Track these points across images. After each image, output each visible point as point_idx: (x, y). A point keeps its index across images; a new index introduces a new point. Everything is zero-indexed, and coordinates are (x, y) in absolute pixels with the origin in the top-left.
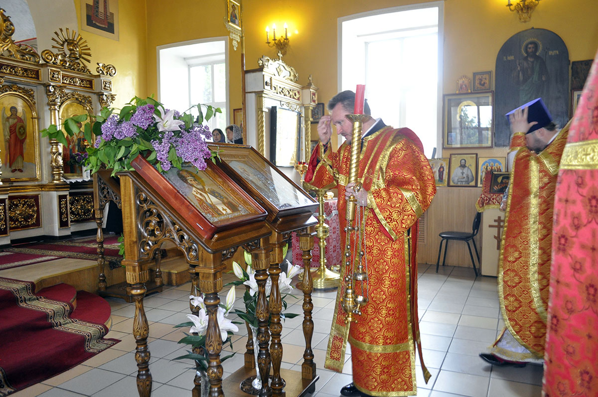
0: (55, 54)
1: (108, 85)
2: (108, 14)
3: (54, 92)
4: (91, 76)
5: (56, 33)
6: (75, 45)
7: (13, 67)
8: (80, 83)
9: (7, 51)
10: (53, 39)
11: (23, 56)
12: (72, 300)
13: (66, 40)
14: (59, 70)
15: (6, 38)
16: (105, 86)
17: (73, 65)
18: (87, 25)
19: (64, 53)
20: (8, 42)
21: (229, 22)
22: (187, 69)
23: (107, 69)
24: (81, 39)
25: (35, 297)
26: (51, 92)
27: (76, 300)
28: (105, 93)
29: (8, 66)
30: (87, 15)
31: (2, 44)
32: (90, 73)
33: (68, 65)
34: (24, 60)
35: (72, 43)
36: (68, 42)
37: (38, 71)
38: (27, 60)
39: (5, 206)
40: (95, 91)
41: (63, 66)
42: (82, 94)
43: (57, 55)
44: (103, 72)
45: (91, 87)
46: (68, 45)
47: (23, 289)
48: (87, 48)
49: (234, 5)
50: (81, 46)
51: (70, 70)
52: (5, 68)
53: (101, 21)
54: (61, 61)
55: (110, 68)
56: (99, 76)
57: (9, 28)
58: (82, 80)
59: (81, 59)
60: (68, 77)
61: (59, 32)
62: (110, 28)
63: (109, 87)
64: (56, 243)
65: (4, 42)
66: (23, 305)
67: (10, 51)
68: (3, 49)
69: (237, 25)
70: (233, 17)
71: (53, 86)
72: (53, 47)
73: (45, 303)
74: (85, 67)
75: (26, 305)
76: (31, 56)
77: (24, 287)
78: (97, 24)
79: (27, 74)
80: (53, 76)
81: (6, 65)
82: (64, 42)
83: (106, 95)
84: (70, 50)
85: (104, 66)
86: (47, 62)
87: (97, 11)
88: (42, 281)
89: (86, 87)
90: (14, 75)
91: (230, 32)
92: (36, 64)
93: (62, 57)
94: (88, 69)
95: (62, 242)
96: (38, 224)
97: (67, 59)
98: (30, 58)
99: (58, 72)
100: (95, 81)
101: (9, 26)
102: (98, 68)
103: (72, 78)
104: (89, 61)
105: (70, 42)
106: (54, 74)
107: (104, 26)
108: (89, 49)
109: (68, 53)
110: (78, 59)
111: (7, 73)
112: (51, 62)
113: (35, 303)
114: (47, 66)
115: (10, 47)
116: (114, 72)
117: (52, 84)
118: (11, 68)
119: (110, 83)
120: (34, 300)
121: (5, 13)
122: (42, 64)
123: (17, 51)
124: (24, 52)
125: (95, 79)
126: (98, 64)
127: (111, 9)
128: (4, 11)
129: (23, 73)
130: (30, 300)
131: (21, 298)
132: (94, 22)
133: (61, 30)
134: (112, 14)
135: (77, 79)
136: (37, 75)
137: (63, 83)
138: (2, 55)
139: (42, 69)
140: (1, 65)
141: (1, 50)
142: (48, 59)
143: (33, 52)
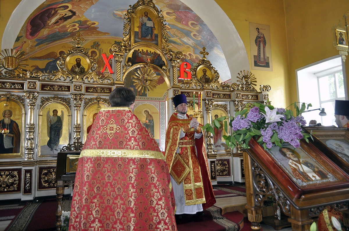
0: (238, 84)
1: (267, 97)
2: (266, 58)
3: (238, 104)
4: (257, 93)
5: (239, 74)
6: (248, 78)
7: (219, 94)
8: (251, 98)
10: (237, 77)
11: (223, 88)
12: (240, 222)
13: (244, 76)
14: (240, 92)
15: (216, 81)
16: (265, 97)
17: (247, 89)
18: (255, 66)
19: (243, 83)
21: (337, 44)
22: (316, 80)
23: (266, 88)
24: (251, 74)
25: (221, 217)
26: (236, 104)
27: (243, 222)
28: (265, 101)
29: (216, 94)
30: (254, 61)
32: (257, 91)
33: (244, 89)
34: (223, 90)
35: (247, 77)
36: (245, 77)
38: (225, 90)
39: (215, 165)
40: (260, 101)
41: (242, 90)
42: (252, 103)
43: (239, 85)
44: (263, 90)
45: (257, 99)
46: (244, 78)
47: (216, 211)
48: (254, 78)
49: (341, 33)
50: (251, 78)
51: (246, 91)
53: (262, 63)
54: (241, 87)
55: (267, 87)
56: (261, 92)
57: (217, 76)
58: (252, 96)
59: (251, 85)
60: (245, 95)
61: (240, 73)
62: (267, 65)
63: (267, 98)
64: (239, 187)
65: (215, 83)
66: (215, 220)
67: (217, 87)
68: (214, 86)
69: (344, 45)
70: (341, 40)
71: (237, 101)
72: (237, 81)
73: (225, 221)
74: (254, 88)
75: (216, 220)
77: (216, 210)
78: (260, 64)
79: (225, 97)
80: (237, 96)
82: (243, 78)
83: (265, 102)
84: (246, 81)
85: (264, 86)
86: (234, 89)
87: (260, 58)
88: (226, 209)
89: (255, 99)
90: (219, 98)
91: (339, 51)
92: (229, 91)
93: (241, 85)
94: (255, 90)
95: (243, 186)
96: (229, 174)
97: (244, 86)
98: (226, 88)
99: (240, 93)
100: (259, 95)
101: (217, 75)
102: (261, 88)
103: (247, 95)
104: (256, 85)
105: (246, 77)
106: (237, 94)
107: (264, 65)
108: (256, 79)
109: (245, 83)
110: (250, 85)
111: (216, 98)
113: (221, 220)
114: (234, 91)
115: (217, 85)
116: (269, 89)
117: (237, 100)
119: (268, 95)
120: (221, 218)
121: (215, 69)
122: (232, 91)
123: (221, 86)
124: (224, 86)
125: (259, 94)
126: (260, 86)
127: (267, 55)
128: (215, 68)
129: (223, 97)
130: (218, 218)
131: (214, 216)
132: (258, 64)
133: (241, 71)
134: (268, 58)
135: (250, 96)
136: (229, 96)
137: (242, 99)
138: (214, 89)
139: (232, 93)
140: (213, 94)
141: (213, 86)
142: (235, 88)
143: (228, 85)
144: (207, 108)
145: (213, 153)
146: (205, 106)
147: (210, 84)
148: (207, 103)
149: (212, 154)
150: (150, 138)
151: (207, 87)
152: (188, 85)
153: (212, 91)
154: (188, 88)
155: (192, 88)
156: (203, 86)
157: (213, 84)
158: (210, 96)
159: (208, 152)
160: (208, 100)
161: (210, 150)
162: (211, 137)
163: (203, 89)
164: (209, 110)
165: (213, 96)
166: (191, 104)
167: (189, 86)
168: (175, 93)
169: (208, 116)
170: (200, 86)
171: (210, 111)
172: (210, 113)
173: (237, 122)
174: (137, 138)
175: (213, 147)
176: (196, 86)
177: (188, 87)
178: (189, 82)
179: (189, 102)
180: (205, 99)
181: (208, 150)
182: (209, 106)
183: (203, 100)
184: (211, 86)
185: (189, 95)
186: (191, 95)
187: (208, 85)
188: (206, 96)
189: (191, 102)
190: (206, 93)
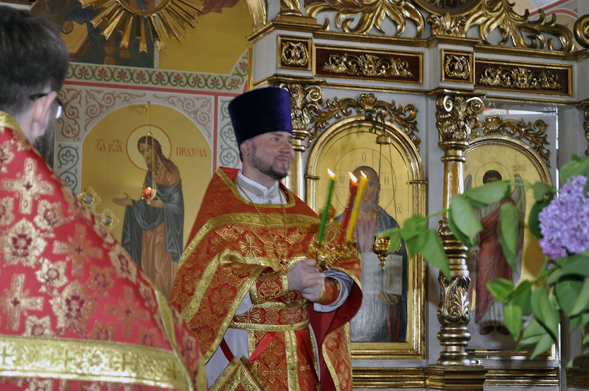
7: (507, 69)
9: (497, 33)
11: (532, 38)
20: (498, 10)
29: (496, 67)
31: (487, 15)
34: (533, 46)
37: (565, 72)
38: (542, 47)
52: (489, 74)
65: (491, 11)
67: (502, 31)
68: (488, 29)
76: (550, 36)
79: (539, 83)
81: (492, 66)
90: (509, 87)
92: (561, 53)
98: (549, 41)
111: (494, 86)
115: (503, 22)
118: (503, 73)
122: (576, 53)
123: (519, 28)
124: (536, 27)
129: (530, 82)
136: (562, 81)
138: (485, 43)
139: (576, 66)
140: (481, 68)
141: (483, 29)
143: (557, 26)
144: (448, 137)
145: (467, 362)
146: (437, 126)
147: (468, 17)
148: (449, 110)
149: (464, 366)
150: (114, 276)
151: (449, 32)
152: (357, 17)
153: (478, 50)
154: (356, 34)
155: (374, 33)
156: (431, 24)
157: (483, 19)
158: (463, 74)
159: (443, 358)
160: (452, 97)
161: (454, 348)
162: (463, 283)
163: (431, 41)
164: (457, 147)
165: (478, 77)
166: (367, 111)
167: (362, 23)
168: (289, 56)
169: (449, 174)
170: (416, 24)
171: (460, 153)
172: (460, 164)
173: (567, 210)
174: (38, 273)
175: (467, 335)
176: (396, 24)
177: (353, 25)
179: (357, 104)
180: (439, 88)
181: (442, 349)
182: (458, 129)
183: (426, 93)
184: (471, 27)
185: (358, 67)
186: (370, 69)
187: (456, 23)
188: (446, 76)
189: (369, 104)
190: (446, 59)
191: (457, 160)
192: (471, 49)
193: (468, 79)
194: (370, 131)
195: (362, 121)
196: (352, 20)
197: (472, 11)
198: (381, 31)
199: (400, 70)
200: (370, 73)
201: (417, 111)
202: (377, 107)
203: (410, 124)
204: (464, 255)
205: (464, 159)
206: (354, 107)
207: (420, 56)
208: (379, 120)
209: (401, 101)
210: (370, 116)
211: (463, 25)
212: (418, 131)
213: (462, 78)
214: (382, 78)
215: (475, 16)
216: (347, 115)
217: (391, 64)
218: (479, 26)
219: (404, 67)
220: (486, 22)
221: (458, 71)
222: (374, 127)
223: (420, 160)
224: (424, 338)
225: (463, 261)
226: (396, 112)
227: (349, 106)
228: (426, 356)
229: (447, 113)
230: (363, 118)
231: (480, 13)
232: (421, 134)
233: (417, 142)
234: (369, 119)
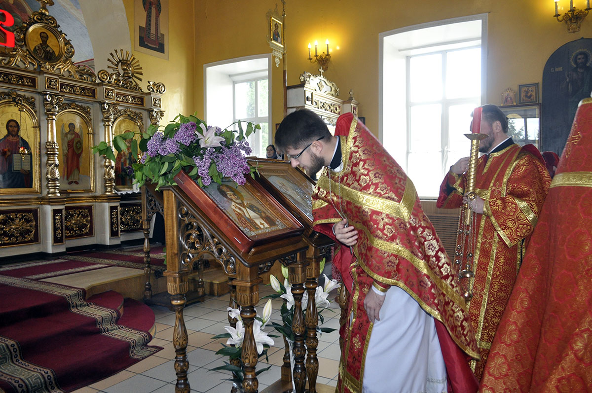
0: (110, 73)
1: (158, 102)
2: (159, 35)
3: (108, 109)
4: (142, 94)
5: (111, 54)
6: (129, 65)
7: (72, 87)
8: (132, 101)
9: (67, 72)
10: (109, 60)
11: (81, 76)
12: (119, 307)
13: (120, 61)
14: (114, 89)
15: (67, 60)
16: (155, 103)
17: (126, 84)
18: (140, 46)
19: (118, 72)
20: (68, 64)
21: (271, 40)
22: (231, 87)
23: (157, 87)
24: (134, 59)
25: (85, 303)
26: (106, 109)
27: (122, 307)
28: (155, 110)
29: (67, 85)
30: (140, 37)
32: (141, 91)
33: (121, 83)
34: (82, 79)
35: (126, 63)
36: (122, 63)
37: (94, 90)
38: (85, 80)
39: (61, 216)
40: (146, 108)
41: (117, 84)
42: (134, 110)
43: (112, 74)
44: (153, 89)
45: (142, 104)
46: (122, 65)
47: (75, 295)
48: (139, 67)
49: (276, 24)
50: (133, 66)
51: (123, 89)
52: (65, 88)
53: (152, 42)
54: (115, 80)
55: (160, 86)
56: (150, 94)
57: (69, 51)
58: (134, 98)
59: (133, 78)
60: (121, 95)
61: (114, 53)
62: (161, 49)
63: (159, 104)
64: (107, 252)
65: (65, 63)
66: (74, 310)
67: (70, 72)
68: (64, 71)
69: (279, 43)
70: (276, 35)
71: (108, 104)
72: (109, 67)
73: (94, 309)
74: (137, 85)
75: (77, 310)
76: (88, 76)
77: (76, 294)
78: (149, 44)
79: (84, 93)
80: (108, 95)
82: (118, 63)
83: (155, 112)
84: (124, 70)
85: (154, 84)
86: (103, 81)
87: (149, 33)
88: (92, 288)
89: (138, 104)
90: (73, 93)
91: (272, 49)
92: (92, 83)
93: (116, 77)
94: (139, 88)
95: (112, 250)
96: (91, 233)
97: (121, 78)
98: (87, 78)
99: (113, 90)
100: (146, 98)
101: (70, 49)
102: (149, 86)
103: (125, 96)
104: (140, 80)
105: (124, 62)
106: (108, 92)
107: (155, 46)
108: (141, 68)
109: (122, 72)
110: (131, 78)
111: (67, 92)
112: (107, 81)
113: (85, 309)
114: (103, 85)
115: (70, 68)
116: (163, 90)
117: (107, 102)
118: (70, 88)
119: (160, 100)
120: (85, 306)
121: (66, 37)
122: (98, 83)
123: (76, 71)
124: (82, 72)
125: (146, 96)
126: (149, 82)
127: (162, 30)
128: (65, 35)
129: (81, 92)
130: (81, 306)
131: (73, 303)
132: (146, 43)
133: (116, 51)
134: (163, 35)
135: (130, 97)
136: (93, 93)
137: (117, 100)
138: (63, 76)
139: (98, 88)
140: (62, 85)
141: (62, 70)
142: (104, 79)
143: (90, 72)
144: (49, 110)
145: (59, 195)
146: (44, 106)
147: (56, 65)
148: (49, 100)
149: (57, 196)
151: (48, 70)
152: (8, 59)
153: (60, 78)
154: (8, 66)
155: (16, 66)
156: (40, 66)
157: (62, 66)
158: (55, 87)
159: (49, 193)
160: (50, 95)
161: (53, 190)
162: (56, 166)
163: (41, 73)
164: (53, 115)
165: (61, 89)
166: (13, 98)
167: (9, 62)
169: (50, 125)
170: (34, 65)
171: (54, 117)
172: (54, 121)
175: (59, 185)
176: (25, 64)
177: (6, 62)
178: (9, 52)
179: (8, 95)
180: (45, 91)
181: (48, 190)
182: (53, 108)
183: (39, 93)
184: (57, 69)
185: (9, 79)
186: (14, 81)
187: (51, 67)
188: (48, 87)
189: (14, 95)
190: (47, 81)
191: (53, 119)
192: (58, 78)
193: (57, 89)
194: (15, 106)
195: (11, 101)
196: (5, 60)
197: (57, 63)
198: (18, 66)
199: (27, 83)
200: (14, 82)
201: (35, 99)
202: (18, 96)
203: (32, 104)
204: (56, 155)
205: (56, 119)
206: (7, 95)
207: (36, 79)
208: (19, 102)
209: (28, 95)
210: (15, 100)
211: (54, 68)
212: (35, 107)
213: (54, 88)
214: (20, 84)
215: (59, 65)
216: (4, 98)
217: (23, 80)
218: (60, 69)
219: (29, 81)
220: (63, 68)
221: (53, 85)
222: (17, 104)
223: (37, 118)
224: (40, 186)
225: (56, 158)
226: (27, 100)
227: (5, 95)
228: (41, 193)
229: (48, 101)
230: (12, 100)
231: (61, 64)
232: (37, 109)
233: (35, 112)
234: (14, 101)
